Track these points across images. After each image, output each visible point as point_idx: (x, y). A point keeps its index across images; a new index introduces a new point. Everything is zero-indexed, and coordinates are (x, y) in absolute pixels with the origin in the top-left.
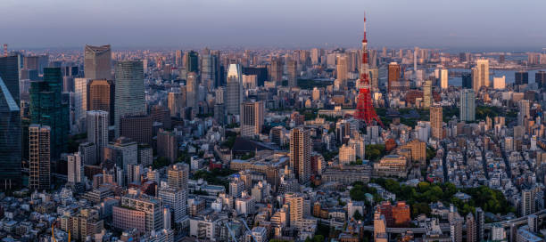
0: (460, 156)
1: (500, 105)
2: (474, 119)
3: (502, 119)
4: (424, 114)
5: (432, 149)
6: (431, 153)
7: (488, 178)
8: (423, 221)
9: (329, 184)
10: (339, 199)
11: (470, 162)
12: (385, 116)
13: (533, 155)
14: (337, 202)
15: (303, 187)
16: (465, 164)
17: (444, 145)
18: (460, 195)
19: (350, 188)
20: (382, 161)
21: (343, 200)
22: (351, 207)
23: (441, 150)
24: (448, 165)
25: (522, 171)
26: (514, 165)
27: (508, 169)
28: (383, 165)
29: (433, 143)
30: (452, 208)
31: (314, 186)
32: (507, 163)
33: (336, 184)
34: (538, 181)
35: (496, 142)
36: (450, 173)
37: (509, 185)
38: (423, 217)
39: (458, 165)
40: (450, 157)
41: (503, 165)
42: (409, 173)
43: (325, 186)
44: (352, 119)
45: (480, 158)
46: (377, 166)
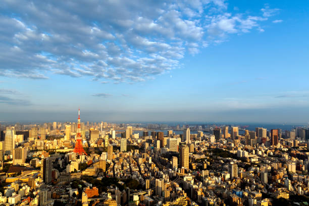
0: (120, 166)
1: (137, 145)
2: (126, 151)
3: (138, 151)
4: (105, 149)
5: (108, 164)
6: (108, 165)
7: (132, 175)
8: (104, 195)
9: (61, 183)
10: (65, 189)
11: (125, 168)
12: (88, 150)
13: (150, 165)
14: (64, 191)
15: (48, 186)
16: (122, 169)
17: (113, 162)
18: (120, 182)
19: (71, 183)
20: (86, 170)
21: (68, 189)
22: (71, 192)
23: (112, 164)
24: (115, 170)
25: (145, 171)
26: (142, 169)
27: (140, 171)
28: (86, 172)
29: (109, 161)
30: (117, 188)
31: (53, 184)
32: (140, 168)
33: (64, 182)
34: (152, 176)
35: (135, 160)
36: (116, 173)
37: (140, 178)
38: (104, 193)
39: (119, 170)
40: (116, 166)
41: (138, 169)
42: (98, 174)
43: (59, 184)
44: (73, 153)
45: (129, 167)
46: (84, 173)
